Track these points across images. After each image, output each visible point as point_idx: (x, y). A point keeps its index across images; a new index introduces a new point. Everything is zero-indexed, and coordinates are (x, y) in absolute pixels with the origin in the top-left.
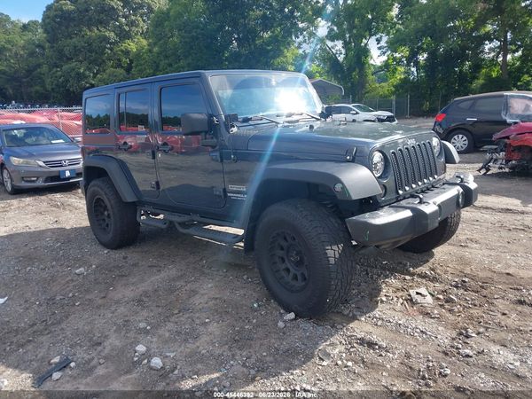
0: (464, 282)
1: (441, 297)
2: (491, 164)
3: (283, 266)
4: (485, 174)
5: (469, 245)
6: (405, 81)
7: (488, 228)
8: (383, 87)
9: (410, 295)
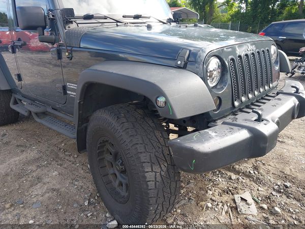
0: (287, 187)
1: (265, 206)
2: (296, 70)
3: (111, 171)
4: (290, 77)
5: (285, 140)
6: (238, 13)
7: (299, 124)
8: (223, 16)
9: (234, 200)
